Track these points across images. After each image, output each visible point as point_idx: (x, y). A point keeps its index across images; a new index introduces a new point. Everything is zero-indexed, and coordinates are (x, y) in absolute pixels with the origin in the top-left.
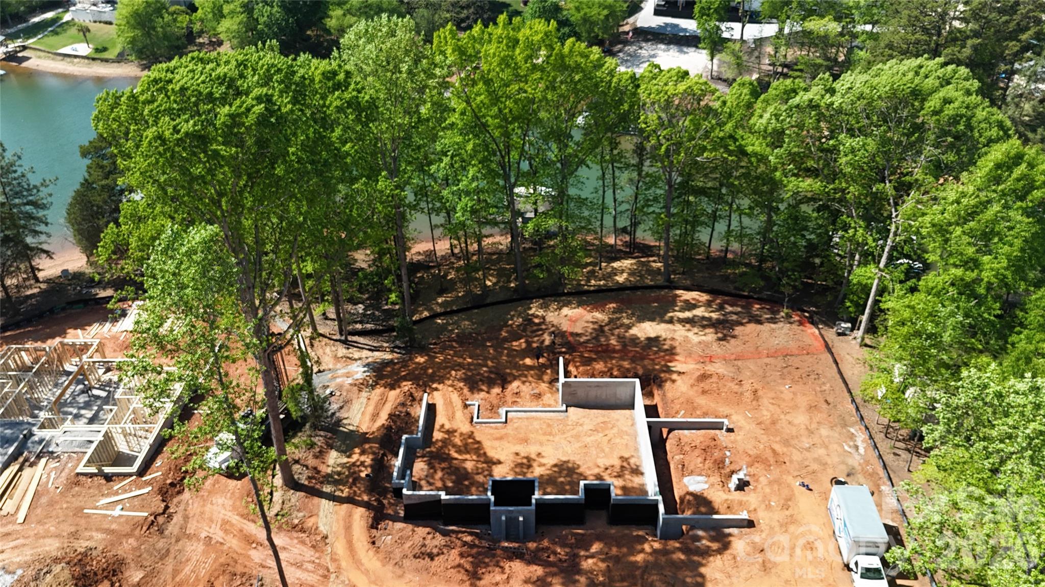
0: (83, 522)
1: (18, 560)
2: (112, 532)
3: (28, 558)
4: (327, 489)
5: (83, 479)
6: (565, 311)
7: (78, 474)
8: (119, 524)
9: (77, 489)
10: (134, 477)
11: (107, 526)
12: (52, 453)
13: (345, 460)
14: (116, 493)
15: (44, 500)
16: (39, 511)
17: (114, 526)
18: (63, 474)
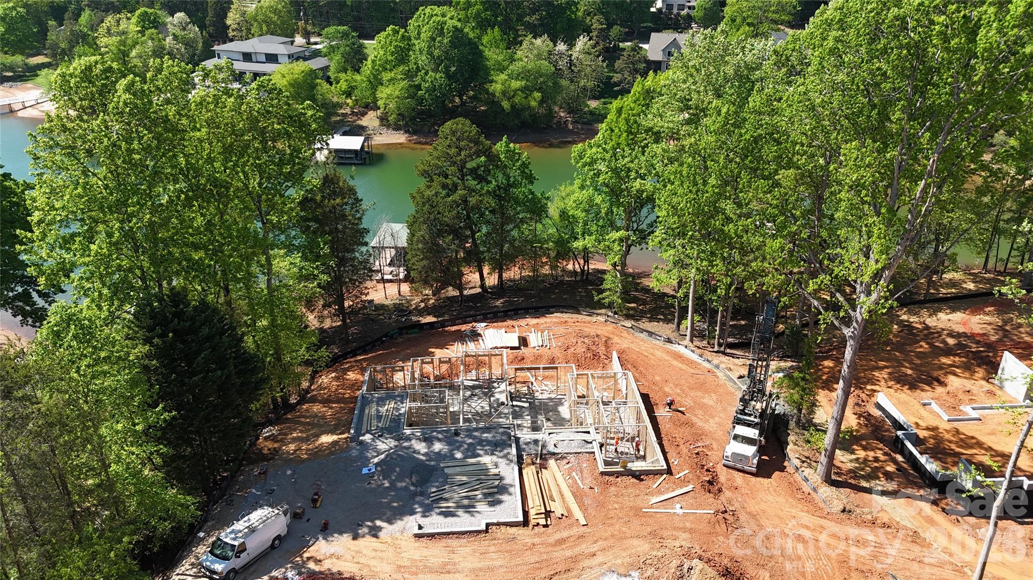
0: (651, 521)
1: (619, 561)
2: (691, 531)
3: (628, 559)
4: (864, 484)
5: (612, 479)
6: (941, 315)
7: (603, 473)
8: (692, 522)
9: (613, 488)
10: (665, 476)
11: (681, 525)
12: (554, 454)
13: (853, 457)
14: (660, 493)
15: (587, 501)
16: (592, 511)
17: (688, 525)
18: (584, 475)
